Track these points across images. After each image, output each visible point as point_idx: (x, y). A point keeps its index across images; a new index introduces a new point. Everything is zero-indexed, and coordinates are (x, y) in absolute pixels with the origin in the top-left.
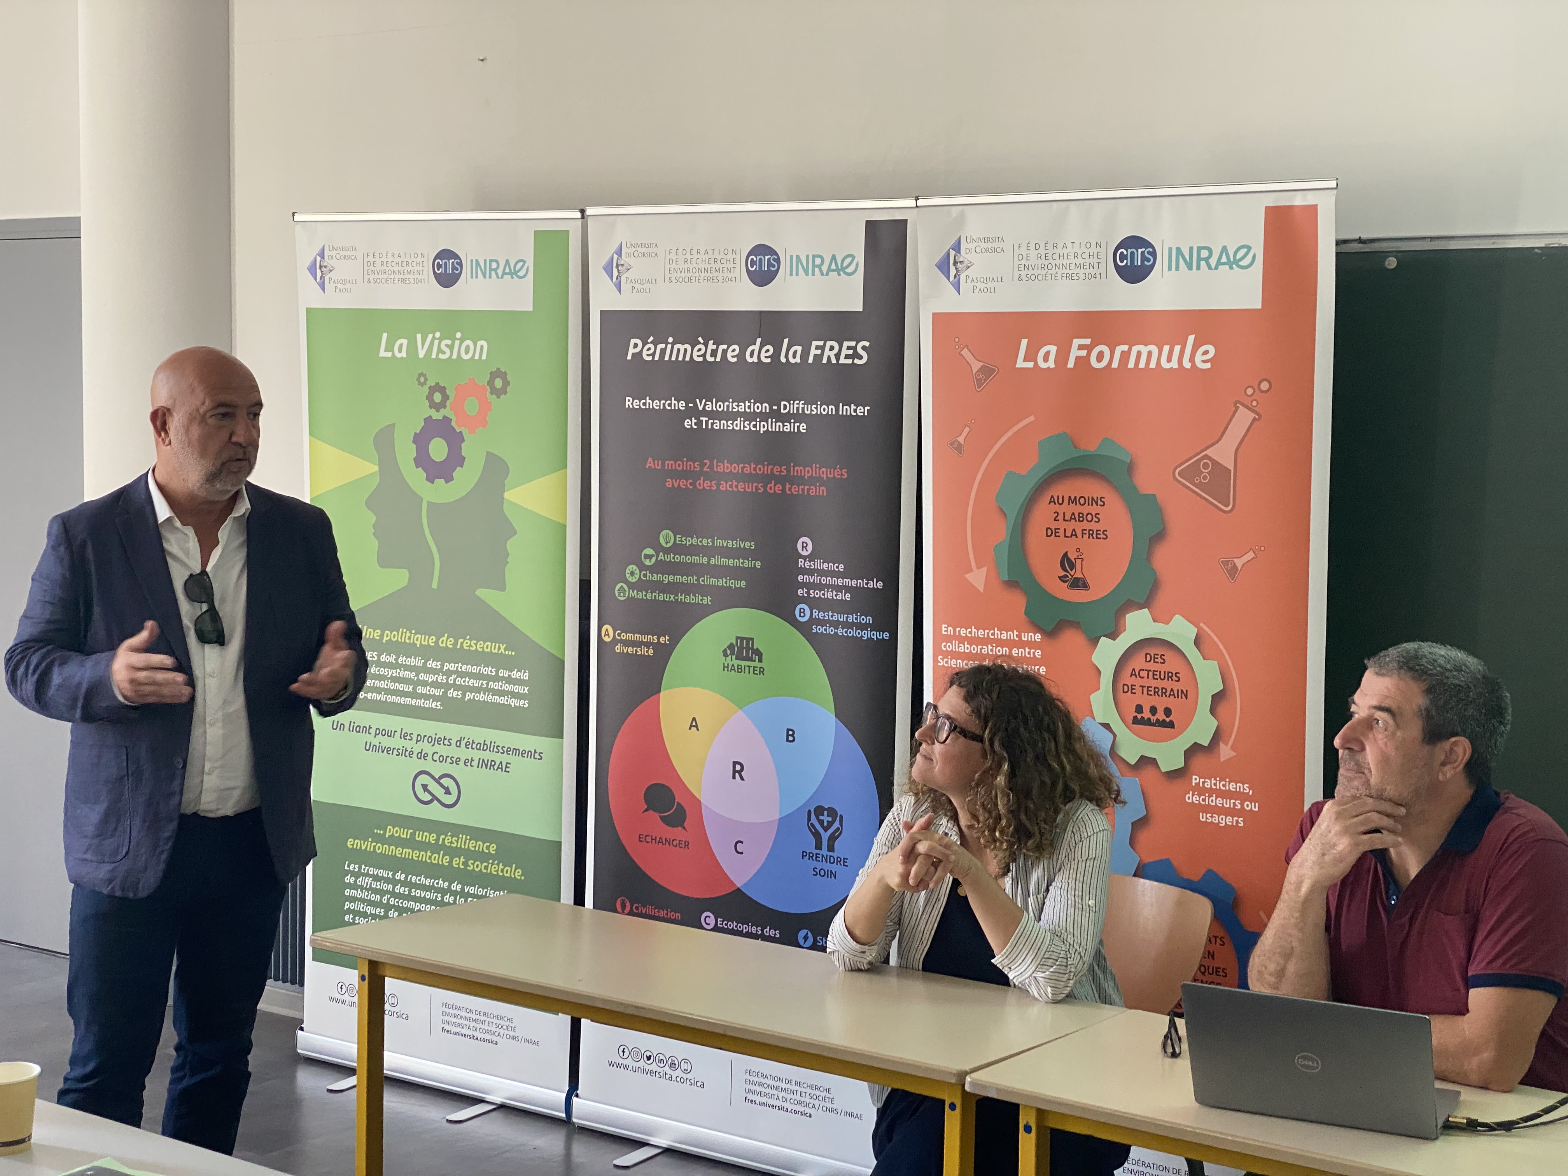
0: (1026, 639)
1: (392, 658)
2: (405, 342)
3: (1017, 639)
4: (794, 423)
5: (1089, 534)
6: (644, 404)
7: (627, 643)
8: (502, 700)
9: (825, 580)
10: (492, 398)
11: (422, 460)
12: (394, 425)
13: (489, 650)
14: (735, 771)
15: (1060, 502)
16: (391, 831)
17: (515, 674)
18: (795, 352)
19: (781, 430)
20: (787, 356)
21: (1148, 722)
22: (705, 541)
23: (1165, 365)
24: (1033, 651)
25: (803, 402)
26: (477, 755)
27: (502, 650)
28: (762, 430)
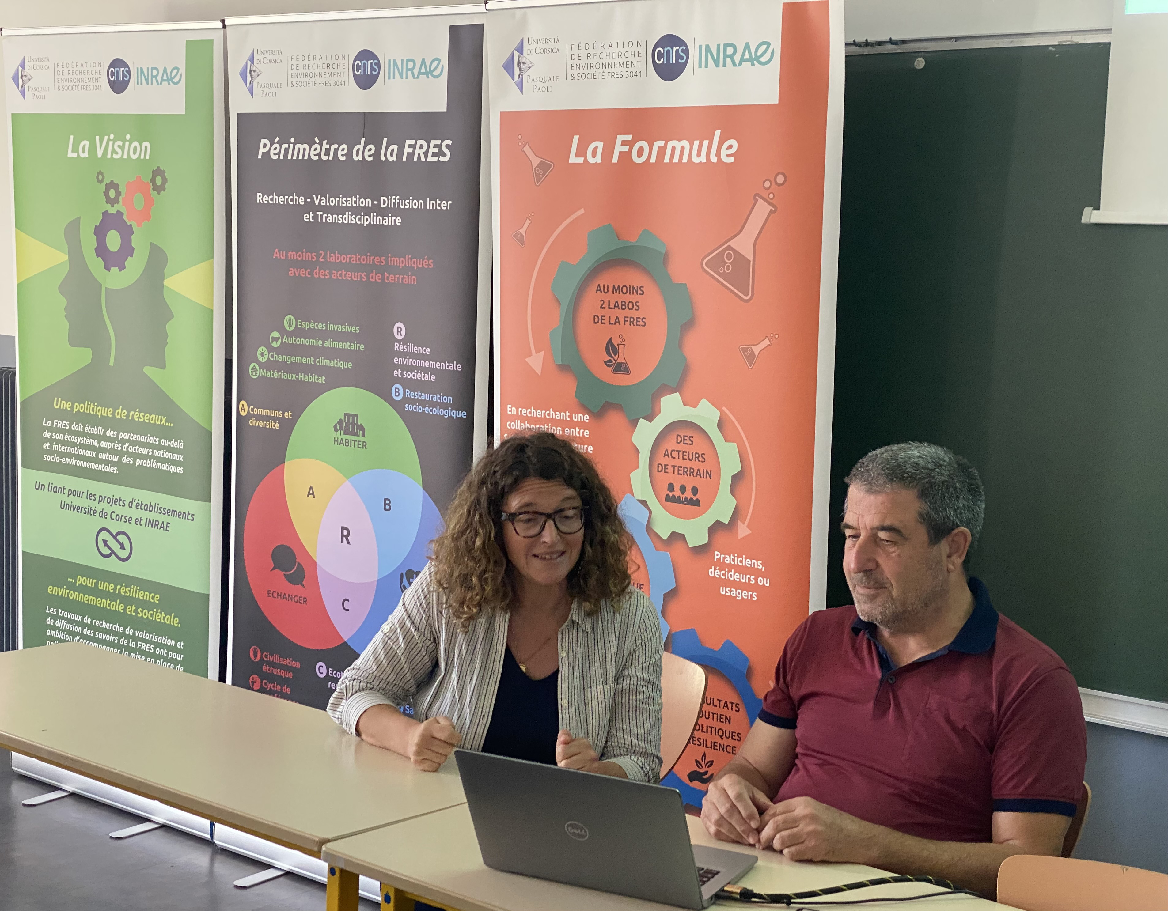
0: (576, 420)
1: (80, 428)
2: (86, 143)
3: (568, 419)
4: (392, 217)
5: (630, 322)
6: (272, 199)
7: (259, 418)
8: (163, 467)
9: (416, 363)
10: (154, 194)
11: (101, 250)
12: (80, 218)
13: (153, 422)
14: (343, 536)
15: (606, 291)
16: (81, 580)
17: (174, 444)
18: (393, 150)
19: (381, 223)
20: (385, 155)
21: (678, 500)
22: (320, 325)
23: (696, 160)
24: (582, 431)
25: (398, 197)
26: (145, 515)
27: (163, 421)
28: (366, 223)
